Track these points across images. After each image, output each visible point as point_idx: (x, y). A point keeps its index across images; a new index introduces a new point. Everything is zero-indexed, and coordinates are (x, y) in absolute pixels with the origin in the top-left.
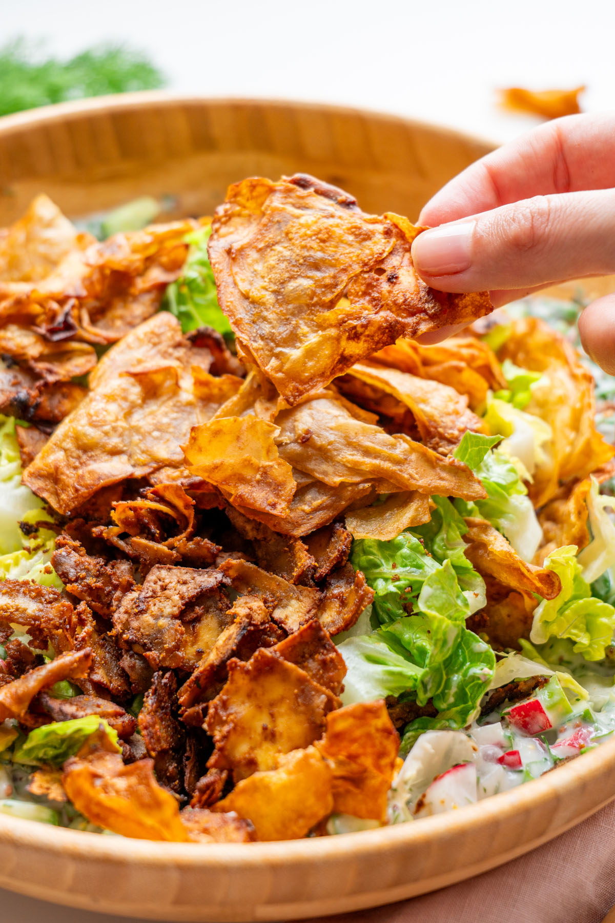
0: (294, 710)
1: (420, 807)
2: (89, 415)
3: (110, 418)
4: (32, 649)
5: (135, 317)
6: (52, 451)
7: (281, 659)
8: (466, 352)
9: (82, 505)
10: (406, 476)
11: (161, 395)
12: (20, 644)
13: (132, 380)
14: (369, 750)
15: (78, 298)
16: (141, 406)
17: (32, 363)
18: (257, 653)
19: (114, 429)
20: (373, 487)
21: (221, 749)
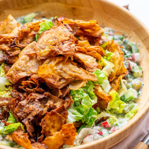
0: (58, 122)
1: (82, 143)
2: (18, 63)
3: (23, 64)
4: (7, 111)
5: (28, 42)
6: (11, 71)
7: (56, 112)
8: (97, 49)
9: (17, 82)
10: (81, 77)
11: (33, 59)
12: (5, 110)
13: (27, 56)
14: (70, 132)
15: (17, 38)
16: (29, 61)
17: (7, 52)
18: (51, 111)
19: (24, 66)
20: (75, 79)
21: (44, 130)
